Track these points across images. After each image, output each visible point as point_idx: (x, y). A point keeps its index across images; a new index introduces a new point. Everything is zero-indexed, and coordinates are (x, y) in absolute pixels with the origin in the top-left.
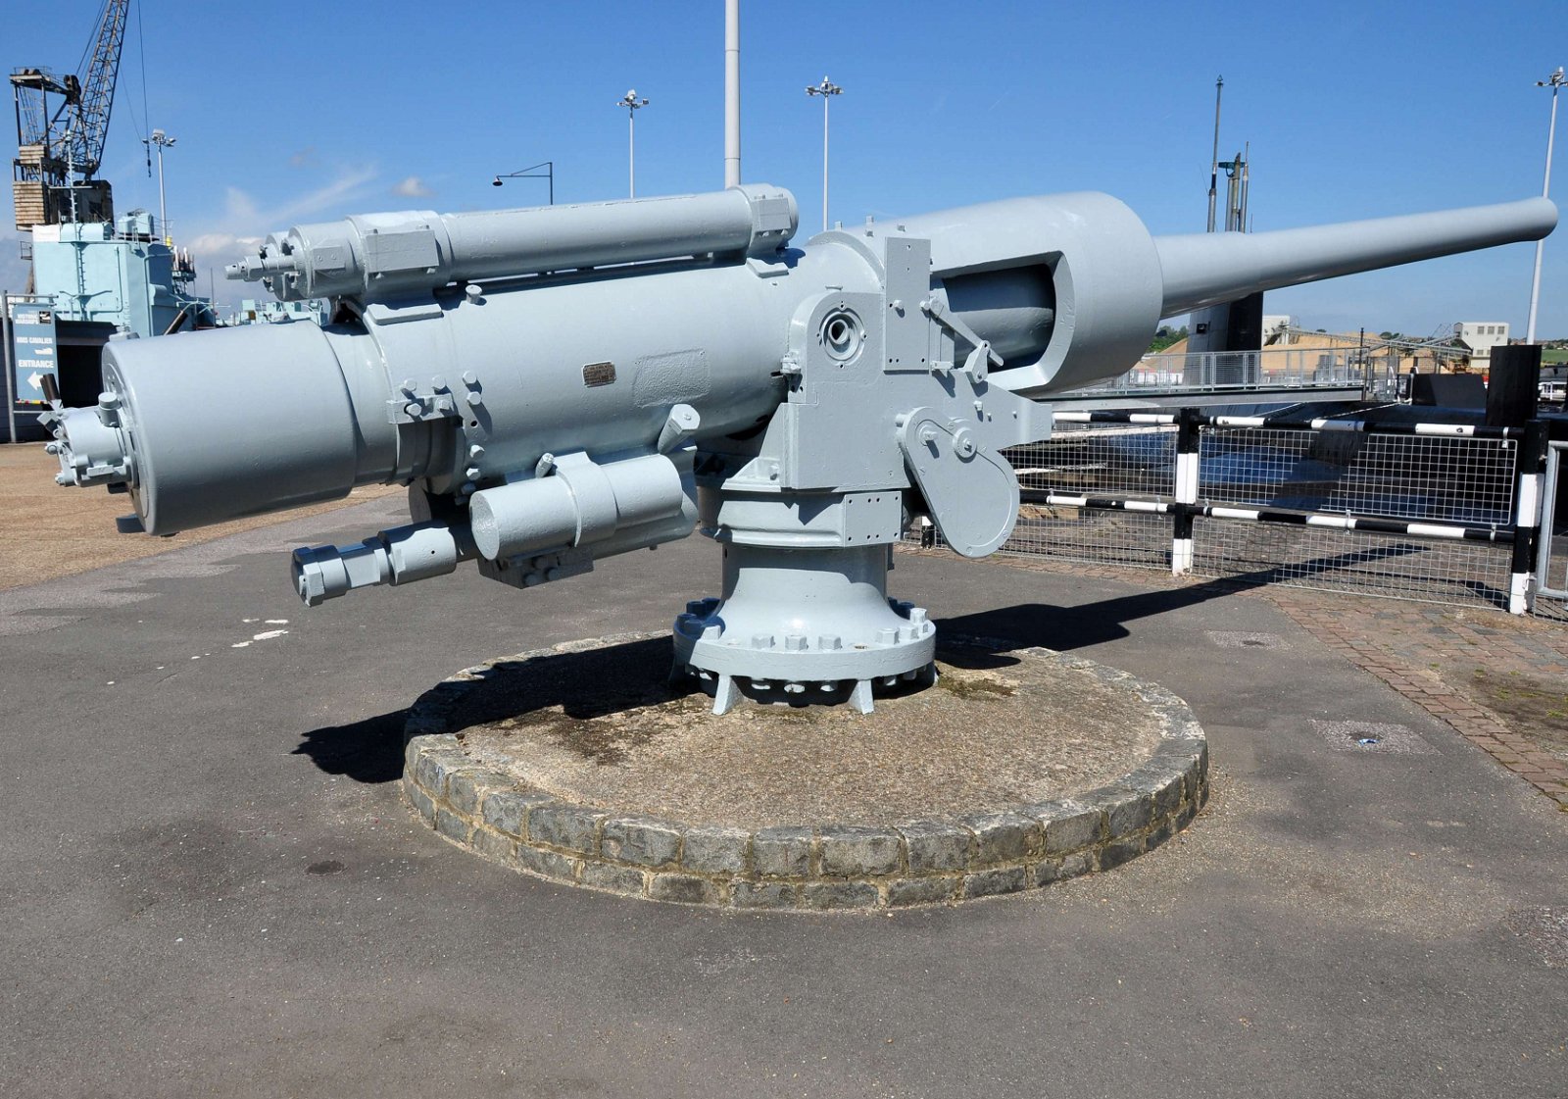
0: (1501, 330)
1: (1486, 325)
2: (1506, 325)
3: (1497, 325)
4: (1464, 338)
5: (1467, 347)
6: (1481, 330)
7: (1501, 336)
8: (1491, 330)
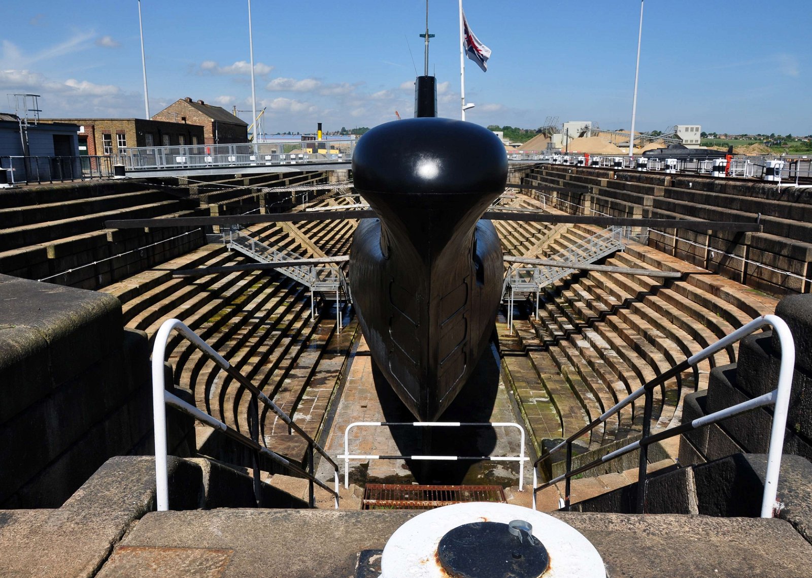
0: (697, 129)
1: (690, 127)
2: (699, 127)
3: (695, 127)
4: (679, 134)
5: (681, 139)
6: (687, 129)
7: (697, 132)
8: (692, 130)
